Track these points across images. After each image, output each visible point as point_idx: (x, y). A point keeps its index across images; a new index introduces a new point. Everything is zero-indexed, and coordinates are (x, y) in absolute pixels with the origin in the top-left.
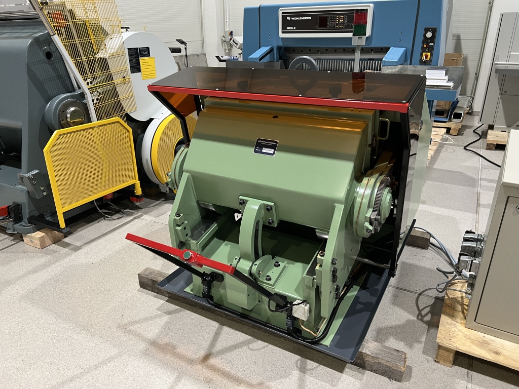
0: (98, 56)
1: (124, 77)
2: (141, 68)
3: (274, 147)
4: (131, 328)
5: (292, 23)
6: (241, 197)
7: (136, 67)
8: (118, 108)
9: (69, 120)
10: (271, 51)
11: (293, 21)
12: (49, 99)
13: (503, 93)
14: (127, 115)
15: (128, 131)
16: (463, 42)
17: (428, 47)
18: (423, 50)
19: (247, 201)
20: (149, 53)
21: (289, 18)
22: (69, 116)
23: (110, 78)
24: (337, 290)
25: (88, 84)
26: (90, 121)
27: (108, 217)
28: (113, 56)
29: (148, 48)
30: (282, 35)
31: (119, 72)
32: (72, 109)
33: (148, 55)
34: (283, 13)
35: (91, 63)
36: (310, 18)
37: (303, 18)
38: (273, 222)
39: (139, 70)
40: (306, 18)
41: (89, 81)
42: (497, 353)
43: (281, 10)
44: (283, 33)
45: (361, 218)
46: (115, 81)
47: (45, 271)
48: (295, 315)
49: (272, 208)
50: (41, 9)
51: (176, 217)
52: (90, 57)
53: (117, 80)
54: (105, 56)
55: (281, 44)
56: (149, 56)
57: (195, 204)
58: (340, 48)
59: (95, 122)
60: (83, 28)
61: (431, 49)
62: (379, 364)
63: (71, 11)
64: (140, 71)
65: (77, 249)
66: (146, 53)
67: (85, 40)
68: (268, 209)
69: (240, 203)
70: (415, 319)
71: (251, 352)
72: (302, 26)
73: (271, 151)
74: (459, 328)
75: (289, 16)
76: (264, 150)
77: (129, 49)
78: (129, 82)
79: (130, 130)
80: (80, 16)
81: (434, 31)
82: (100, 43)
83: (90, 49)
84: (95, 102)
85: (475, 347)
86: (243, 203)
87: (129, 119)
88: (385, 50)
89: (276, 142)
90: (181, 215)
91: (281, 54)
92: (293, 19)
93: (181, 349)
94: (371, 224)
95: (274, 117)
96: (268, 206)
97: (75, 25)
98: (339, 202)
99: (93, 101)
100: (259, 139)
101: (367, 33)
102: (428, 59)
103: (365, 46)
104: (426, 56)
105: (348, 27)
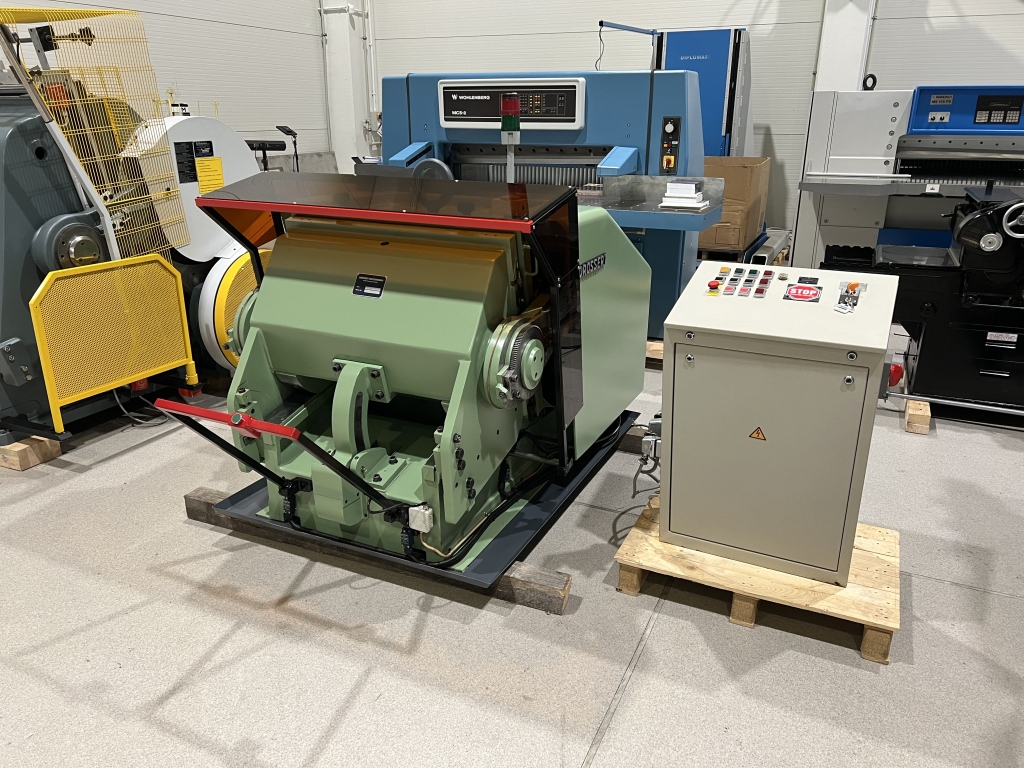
0: (124, 154)
1: (168, 189)
2: (199, 174)
3: (380, 285)
4: (170, 569)
5: (459, 105)
6: (336, 361)
7: (188, 174)
8: (157, 238)
9: (72, 256)
10: (428, 150)
11: (462, 100)
12: (39, 222)
13: (823, 223)
14: (174, 252)
15: (174, 276)
16: (774, 137)
17: (670, 146)
18: (663, 152)
19: (344, 365)
20: (211, 151)
21: (454, 97)
22: (72, 250)
23: (143, 189)
24: (470, 483)
25: (105, 198)
26: (108, 258)
27: (141, 423)
28: (148, 155)
29: (210, 143)
30: (445, 124)
31: (160, 181)
32: (79, 239)
33: (211, 153)
34: (444, 88)
35: (112, 166)
36: (488, 98)
37: (478, 98)
38: (383, 395)
39: (194, 178)
40: (482, 98)
41: (107, 194)
42: (692, 568)
43: (442, 83)
44: (446, 120)
45: (493, 379)
46: (152, 195)
47: (28, 501)
48: (413, 526)
49: (379, 374)
50: (31, 82)
51: (238, 394)
52: (110, 156)
53: (156, 193)
54: (136, 155)
55: (444, 139)
56: (212, 155)
57: (271, 378)
58: (542, 147)
59: (117, 260)
60: (98, 111)
61: (674, 151)
62: (532, 590)
63: (78, 84)
64: (196, 180)
65: (83, 469)
66: (207, 150)
67: (101, 129)
68: (375, 375)
69: (335, 369)
70: (606, 542)
71: (353, 591)
72: (476, 111)
73: (377, 291)
74: (651, 542)
75: (454, 93)
76: (368, 290)
77: (175, 144)
78: (177, 197)
79: (178, 275)
80: (94, 90)
81: (677, 123)
82: (127, 134)
83: (112, 143)
84: (118, 227)
85: (663, 562)
86: (338, 368)
87: (177, 258)
88: (604, 151)
89: (384, 279)
90: (247, 390)
91: (448, 155)
92: (461, 98)
93: (248, 592)
94: (506, 386)
95: (382, 244)
96: (374, 370)
97: (86, 107)
98: (464, 357)
99: (114, 226)
100: (361, 275)
101: (578, 124)
102: (672, 165)
103: (577, 144)
104: (669, 162)
105: (548, 113)
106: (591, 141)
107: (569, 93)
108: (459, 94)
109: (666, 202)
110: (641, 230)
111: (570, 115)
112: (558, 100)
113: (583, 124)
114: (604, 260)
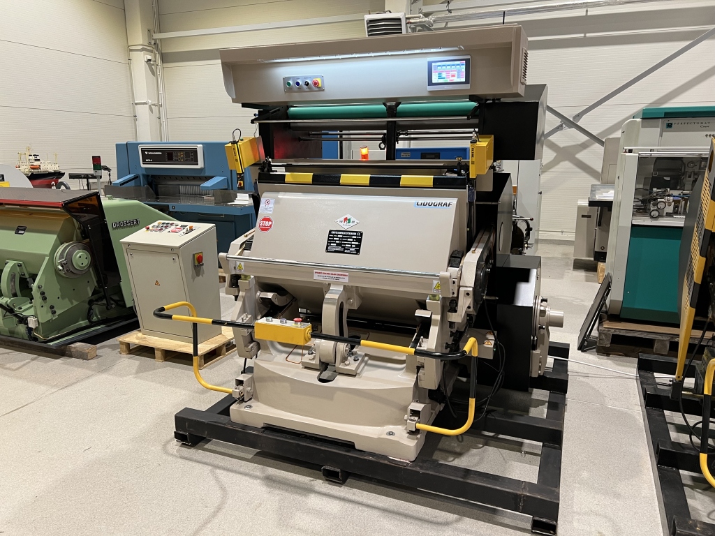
3: (24, 230)
5: (149, 157)
10: (136, 177)
11: (149, 155)
17: (240, 176)
18: (238, 179)
19: (7, 262)
21: (146, 153)
29: (2, 175)
30: (144, 166)
34: (141, 149)
36: (160, 153)
37: (157, 153)
38: (24, 275)
43: (140, 146)
44: (143, 163)
45: (57, 264)
48: (30, 326)
55: (144, 173)
56: (4, 181)
58: (191, 177)
62: (77, 351)
69: (4, 264)
72: (156, 159)
73: (22, 232)
75: (146, 151)
76: (20, 232)
88: (208, 178)
89: (26, 227)
91: (150, 181)
92: (150, 153)
94: (62, 266)
96: (19, 264)
98: (46, 255)
100: (18, 226)
101: (200, 165)
102: (242, 185)
103: (202, 175)
104: (240, 184)
105: (186, 160)
106: (207, 174)
107: (195, 152)
108: (148, 151)
109: (236, 202)
110: (222, 215)
111: (195, 161)
112: (190, 155)
113: (203, 166)
114: (137, 222)
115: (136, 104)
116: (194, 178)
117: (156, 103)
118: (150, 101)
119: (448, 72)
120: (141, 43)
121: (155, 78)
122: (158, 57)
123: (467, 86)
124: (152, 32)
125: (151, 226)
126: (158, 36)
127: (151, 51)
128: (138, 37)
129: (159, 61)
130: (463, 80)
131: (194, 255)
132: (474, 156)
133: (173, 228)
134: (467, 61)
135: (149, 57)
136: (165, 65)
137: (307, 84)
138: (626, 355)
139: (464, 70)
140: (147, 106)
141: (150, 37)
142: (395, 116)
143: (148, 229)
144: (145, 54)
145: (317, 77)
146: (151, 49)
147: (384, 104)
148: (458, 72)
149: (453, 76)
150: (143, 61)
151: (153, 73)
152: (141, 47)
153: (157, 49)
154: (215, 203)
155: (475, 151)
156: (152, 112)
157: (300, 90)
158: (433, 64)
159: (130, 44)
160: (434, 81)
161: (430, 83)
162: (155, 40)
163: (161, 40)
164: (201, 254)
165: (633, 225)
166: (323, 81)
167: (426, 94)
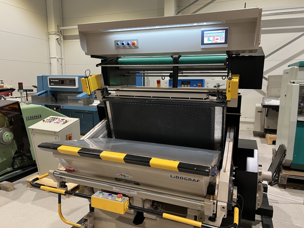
5: (53, 82)
10: (46, 92)
11: (53, 81)
21: (51, 80)
34: (49, 79)
43: (48, 77)
44: (50, 85)
55: (50, 90)
72: (56, 84)
91: (53, 93)
101: (77, 86)
103: (78, 91)
104: (96, 96)
105: (70, 84)
106: (80, 91)
107: (74, 80)
109: (93, 105)
110: (86, 111)
111: (75, 85)
112: (72, 82)
113: (78, 87)
114: (40, 116)
115: (51, 58)
116: (74, 92)
117: (60, 58)
118: (57, 57)
119: (214, 37)
120: (54, 31)
121: (60, 47)
122: (62, 37)
123: (226, 46)
124: (59, 27)
125: (45, 120)
126: (62, 28)
127: (59, 35)
128: (53, 28)
129: (62, 39)
130: (224, 41)
131: (67, 136)
132: (230, 87)
133: (57, 120)
134: (227, 31)
135: (58, 37)
136: (65, 41)
137: (128, 44)
138: (294, 188)
139: (224, 36)
140: (56, 59)
141: (58, 28)
142: (178, 63)
143: (44, 121)
144: (55, 36)
145: (134, 40)
146: (59, 34)
147: (172, 57)
148: (220, 37)
149: (217, 39)
150: (55, 39)
151: (59, 44)
152: (54, 33)
153: (61, 34)
154: (84, 105)
155: (231, 85)
156: (58, 62)
157: (124, 47)
158: (205, 32)
159: (49, 32)
160: (205, 42)
161: (203, 43)
162: (60, 30)
163: (63, 30)
164: (71, 135)
165: (298, 121)
166: (137, 42)
167: (200, 50)
